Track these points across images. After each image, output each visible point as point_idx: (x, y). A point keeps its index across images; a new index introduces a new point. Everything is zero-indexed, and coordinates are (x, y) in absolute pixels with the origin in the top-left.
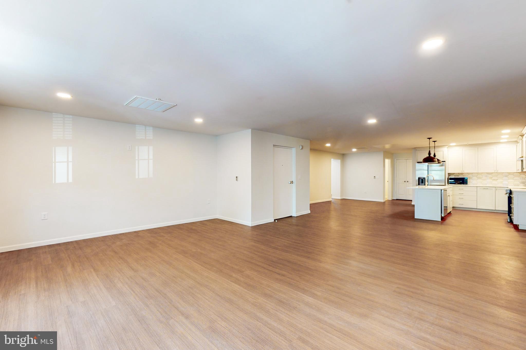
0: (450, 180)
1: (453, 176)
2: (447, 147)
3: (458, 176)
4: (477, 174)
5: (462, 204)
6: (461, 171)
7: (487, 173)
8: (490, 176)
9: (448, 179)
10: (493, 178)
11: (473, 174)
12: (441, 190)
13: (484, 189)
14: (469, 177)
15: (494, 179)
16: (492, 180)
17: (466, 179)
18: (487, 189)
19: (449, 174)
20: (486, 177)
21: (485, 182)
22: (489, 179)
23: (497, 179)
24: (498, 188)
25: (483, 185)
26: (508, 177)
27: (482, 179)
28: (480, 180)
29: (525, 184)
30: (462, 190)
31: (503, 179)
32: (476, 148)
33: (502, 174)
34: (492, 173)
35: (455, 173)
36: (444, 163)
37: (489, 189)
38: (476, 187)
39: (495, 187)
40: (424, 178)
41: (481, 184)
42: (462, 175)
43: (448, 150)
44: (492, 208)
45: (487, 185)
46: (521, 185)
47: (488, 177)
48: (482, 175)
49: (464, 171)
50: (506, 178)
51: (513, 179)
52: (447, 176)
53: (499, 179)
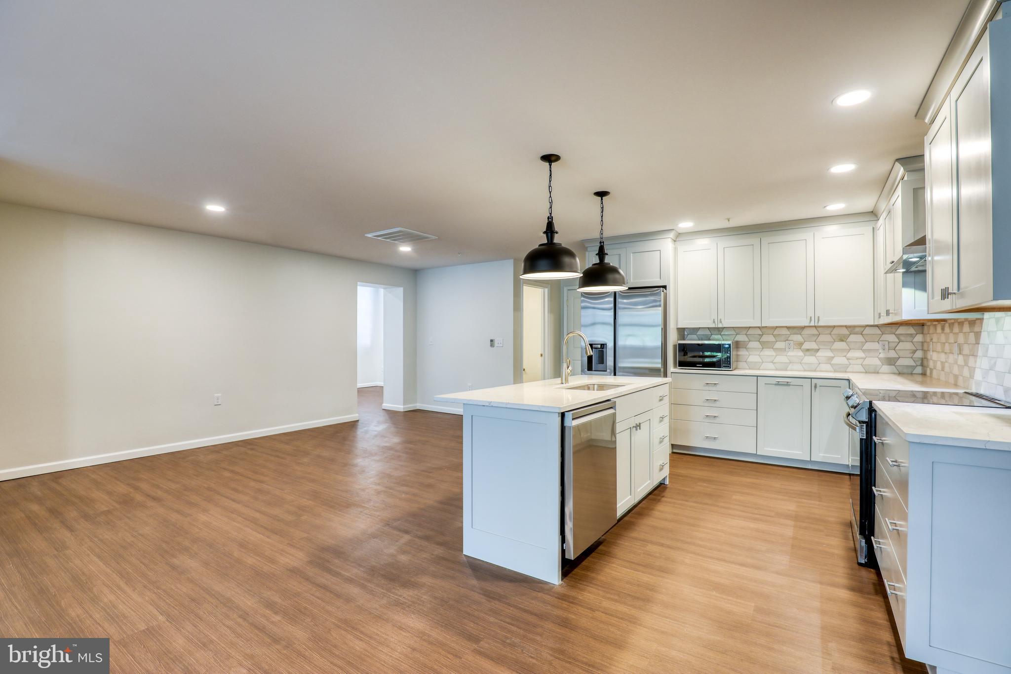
1: (695, 337)
2: (672, 235)
3: (709, 340)
4: (760, 332)
5: (715, 438)
6: (714, 322)
7: (787, 327)
8: (798, 338)
9: (677, 347)
10: (806, 346)
11: (751, 332)
12: (563, 415)
13: (778, 384)
14: (738, 342)
15: (808, 350)
16: (801, 354)
17: (728, 348)
18: (788, 384)
19: (682, 332)
20: (787, 341)
21: (781, 359)
22: (794, 348)
23: (818, 348)
24: (819, 382)
25: (777, 370)
26: (847, 341)
27: (776, 350)
28: (768, 352)
29: (896, 364)
30: (714, 388)
31: (832, 348)
32: (754, 240)
33: (832, 331)
34: (803, 328)
35: (700, 328)
36: (658, 294)
37: (791, 384)
38: (756, 376)
39: (811, 378)
40: (603, 346)
41: (771, 366)
42: (719, 337)
43: (676, 249)
44: (801, 453)
45: (789, 368)
46: (886, 368)
47: (792, 342)
48: (774, 336)
49: (722, 321)
50: (842, 345)
51: (863, 348)
52: (673, 339)
53: (821, 347)
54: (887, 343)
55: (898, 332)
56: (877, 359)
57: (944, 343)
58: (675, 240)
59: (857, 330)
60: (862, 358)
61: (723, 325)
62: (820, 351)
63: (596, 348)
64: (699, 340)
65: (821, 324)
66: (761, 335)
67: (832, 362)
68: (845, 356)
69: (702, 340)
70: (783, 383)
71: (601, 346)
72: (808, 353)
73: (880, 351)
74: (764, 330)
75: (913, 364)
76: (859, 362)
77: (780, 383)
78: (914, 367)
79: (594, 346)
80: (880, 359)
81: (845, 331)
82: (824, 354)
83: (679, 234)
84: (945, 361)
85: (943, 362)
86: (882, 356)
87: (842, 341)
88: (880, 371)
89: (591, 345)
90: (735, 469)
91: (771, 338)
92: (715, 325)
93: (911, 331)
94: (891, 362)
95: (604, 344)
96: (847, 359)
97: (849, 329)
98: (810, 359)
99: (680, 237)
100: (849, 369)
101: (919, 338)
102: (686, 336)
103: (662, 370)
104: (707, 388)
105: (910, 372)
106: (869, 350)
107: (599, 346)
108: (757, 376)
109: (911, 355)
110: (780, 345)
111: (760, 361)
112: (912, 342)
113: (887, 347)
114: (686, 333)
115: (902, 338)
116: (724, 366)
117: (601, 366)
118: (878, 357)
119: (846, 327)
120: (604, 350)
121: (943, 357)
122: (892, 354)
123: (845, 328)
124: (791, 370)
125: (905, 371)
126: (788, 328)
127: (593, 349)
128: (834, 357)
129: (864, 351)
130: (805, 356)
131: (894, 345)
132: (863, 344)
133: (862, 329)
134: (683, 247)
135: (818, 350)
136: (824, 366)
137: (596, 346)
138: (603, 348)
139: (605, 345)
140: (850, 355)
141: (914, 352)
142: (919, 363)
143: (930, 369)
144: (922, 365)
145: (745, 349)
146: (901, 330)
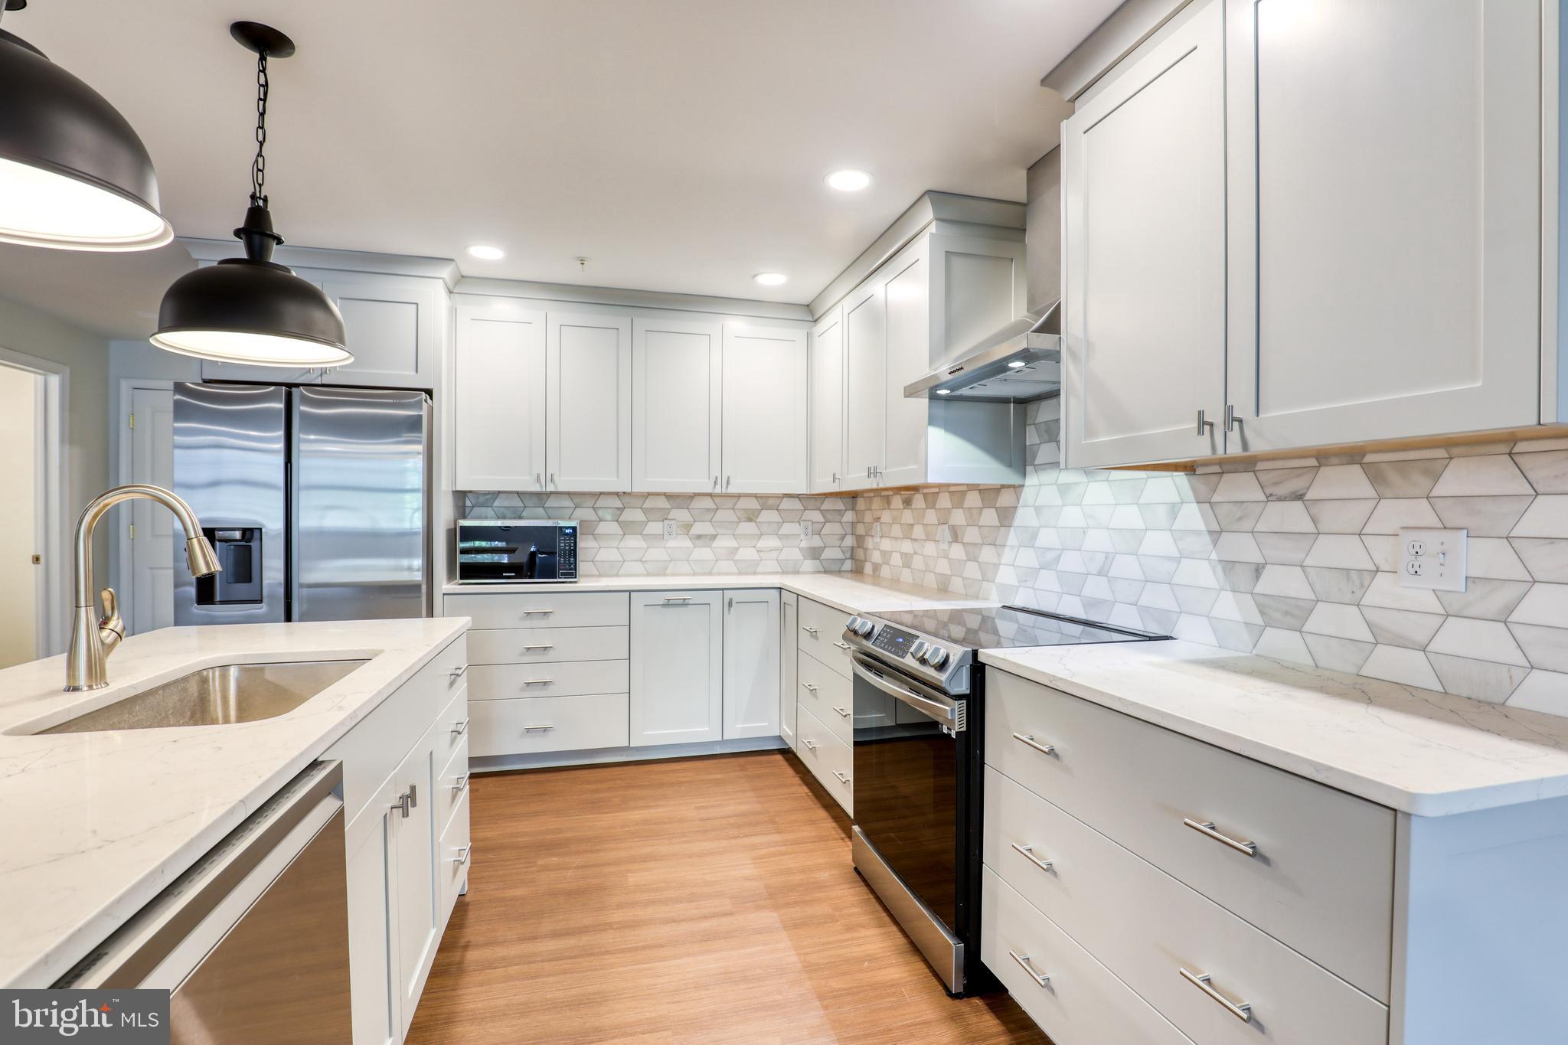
0: (463, 540)
1: (489, 511)
2: (446, 272)
3: (520, 518)
4: (618, 504)
5: (545, 730)
6: (538, 480)
8: (681, 515)
9: (451, 534)
10: (698, 529)
11: (601, 502)
13: (668, 604)
14: (582, 522)
15: (699, 537)
16: (688, 543)
17: (570, 536)
18: (684, 603)
19: (460, 496)
20: (666, 522)
21: (657, 554)
22: (677, 534)
23: (715, 533)
24: (736, 596)
25: (648, 575)
26: (757, 521)
27: (646, 537)
28: (633, 542)
29: (822, 557)
30: (543, 623)
31: (737, 532)
32: (621, 320)
33: (735, 504)
34: (693, 496)
35: (499, 492)
36: (418, 405)
37: (691, 602)
38: (626, 591)
39: (723, 589)
40: (248, 533)
41: (638, 567)
42: (541, 511)
43: (453, 313)
44: (707, 729)
45: (669, 571)
46: (809, 565)
47: (675, 522)
48: (645, 511)
49: (556, 478)
50: (747, 528)
51: (780, 533)
52: (444, 514)
53: (720, 531)
54: (810, 523)
55: (824, 507)
56: (797, 549)
57: (912, 525)
58: (451, 287)
59: (771, 502)
60: (777, 549)
61: (556, 487)
62: (719, 537)
63: (226, 541)
64: (498, 518)
65: (732, 490)
66: (621, 510)
67: (736, 558)
68: (754, 547)
69: (504, 518)
70: (676, 602)
71: (243, 535)
72: (698, 542)
73: (802, 537)
74: (626, 499)
75: (840, 556)
76: (774, 554)
77: (671, 602)
78: (842, 561)
79: (219, 534)
80: (801, 549)
81: (754, 504)
82: (724, 543)
83: (462, 276)
84: (912, 552)
85: (906, 554)
86: (804, 544)
87: (750, 520)
88: (801, 570)
89: (210, 533)
90: (596, 791)
91: (639, 516)
92: (541, 486)
93: (840, 505)
94: (815, 553)
95: (251, 530)
96: (758, 551)
97: (761, 501)
98: (703, 553)
99: (464, 284)
100: (760, 569)
101: (849, 516)
102: (467, 510)
103: (424, 588)
104: (528, 623)
105: (837, 569)
106: (787, 536)
107: (238, 535)
108: (630, 592)
109: (837, 543)
110: (654, 528)
111: (621, 559)
112: (840, 522)
113: (810, 531)
114: (468, 503)
115: (830, 517)
116: (563, 574)
117: (242, 589)
118: (798, 547)
119: (756, 496)
120: (254, 544)
121: (907, 547)
122: (817, 542)
123: (754, 498)
124: (674, 575)
125: (833, 567)
126: (668, 496)
127: (218, 543)
128: (738, 548)
129: (781, 537)
130: (695, 547)
131: (818, 527)
132: (780, 525)
133: (777, 501)
134: (469, 310)
135: (714, 537)
136: (724, 565)
137: (227, 534)
138: (249, 541)
139: (256, 534)
140: (762, 544)
141: (843, 537)
142: (848, 555)
143: (873, 564)
144: (852, 558)
145: (591, 536)
146: (828, 505)
